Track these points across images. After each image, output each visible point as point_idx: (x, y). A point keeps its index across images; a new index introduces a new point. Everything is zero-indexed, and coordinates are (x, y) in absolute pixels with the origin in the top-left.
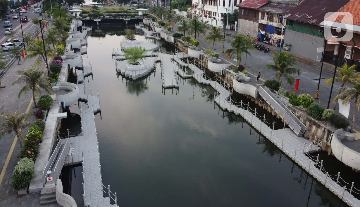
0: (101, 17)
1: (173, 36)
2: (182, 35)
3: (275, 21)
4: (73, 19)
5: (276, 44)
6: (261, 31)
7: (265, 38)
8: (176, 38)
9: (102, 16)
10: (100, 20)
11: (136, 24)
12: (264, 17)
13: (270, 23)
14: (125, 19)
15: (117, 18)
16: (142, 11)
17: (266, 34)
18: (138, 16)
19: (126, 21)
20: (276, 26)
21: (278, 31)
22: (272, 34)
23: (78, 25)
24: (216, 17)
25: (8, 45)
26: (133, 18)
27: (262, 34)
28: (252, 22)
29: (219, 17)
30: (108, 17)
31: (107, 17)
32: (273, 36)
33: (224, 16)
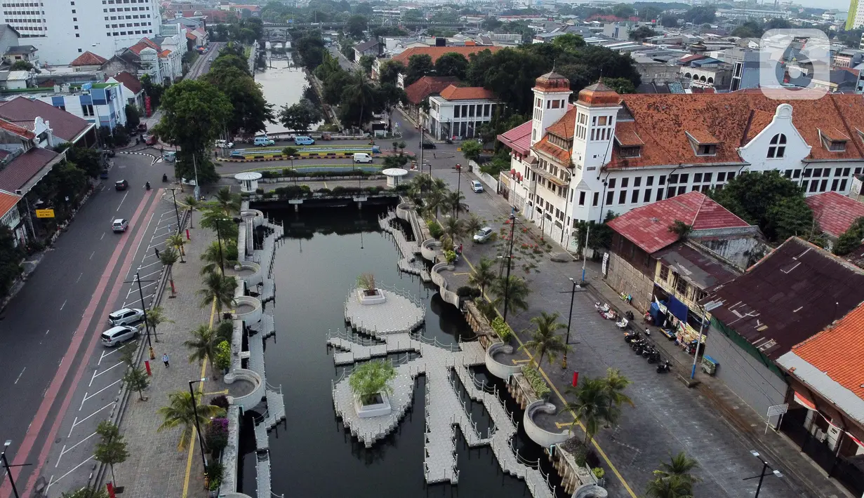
0: (304, 195)
1: (458, 295)
2: (478, 293)
3: (689, 296)
4: (243, 200)
5: (688, 348)
6: (657, 301)
7: (665, 322)
8: (462, 299)
9: (305, 192)
10: (301, 202)
11: (381, 215)
12: (667, 276)
13: (678, 296)
14: (355, 199)
16: (396, 178)
17: (668, 314)
18: (386, 192)
19: (358, 202)
20: (691, 309)
21: (694, 322)
22: (681, 322)
24: (562, 223)
25: (115, 336)
26: (374, 196)
27: (659, 312)
28: (641, 274)
29: (568, 224)
30: (320, 194)
31: (316, 194)
32: (683, 327)
33: (581, 226)
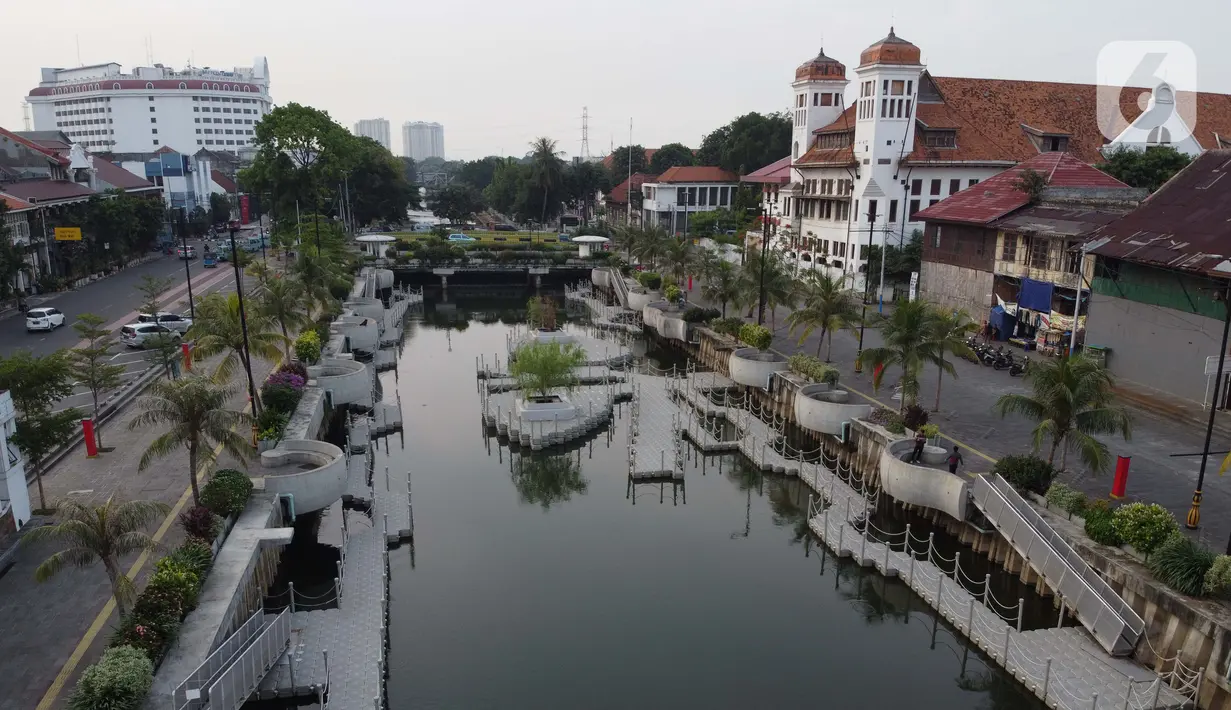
0: (456, 261)
1: (685, 319)
2: (716, 314)
3: (1053, 265)
4: (366, 265)
5: (1057, 349)
6: (1001, 302)
7: (1016, 327)
8: (693, 325)
9: (458, 257)
10: (451, 271)
11: (569, 285)
12: (1014, 252)
13: (1035, 274)
14: (532, 271)
15: (509, 267)
16: (592, 245)
17: (1020, 313)
18: (578, 261)
19: (535, 275)
20: (1057, 283)
21: (1064, 300)
22: (1042, 314)
23: (377, 284)
24: (842, 259)
26: (560, 267)
27: (1005, 314)
28: (971, 272)
29: (853, 257)
30: (480, 261)
31: (475, 261)
32: (1046, 321)
33: (869, 252)
